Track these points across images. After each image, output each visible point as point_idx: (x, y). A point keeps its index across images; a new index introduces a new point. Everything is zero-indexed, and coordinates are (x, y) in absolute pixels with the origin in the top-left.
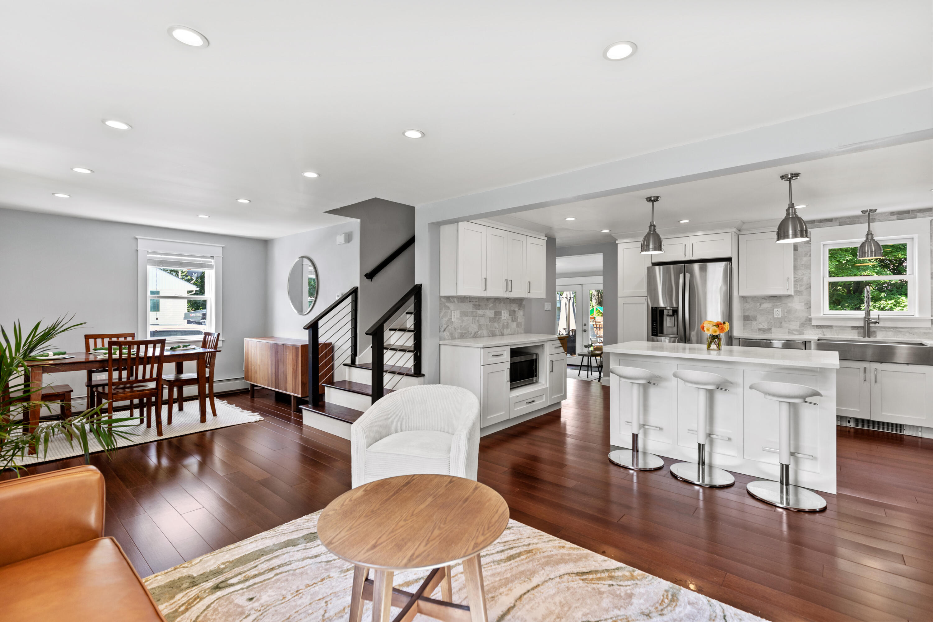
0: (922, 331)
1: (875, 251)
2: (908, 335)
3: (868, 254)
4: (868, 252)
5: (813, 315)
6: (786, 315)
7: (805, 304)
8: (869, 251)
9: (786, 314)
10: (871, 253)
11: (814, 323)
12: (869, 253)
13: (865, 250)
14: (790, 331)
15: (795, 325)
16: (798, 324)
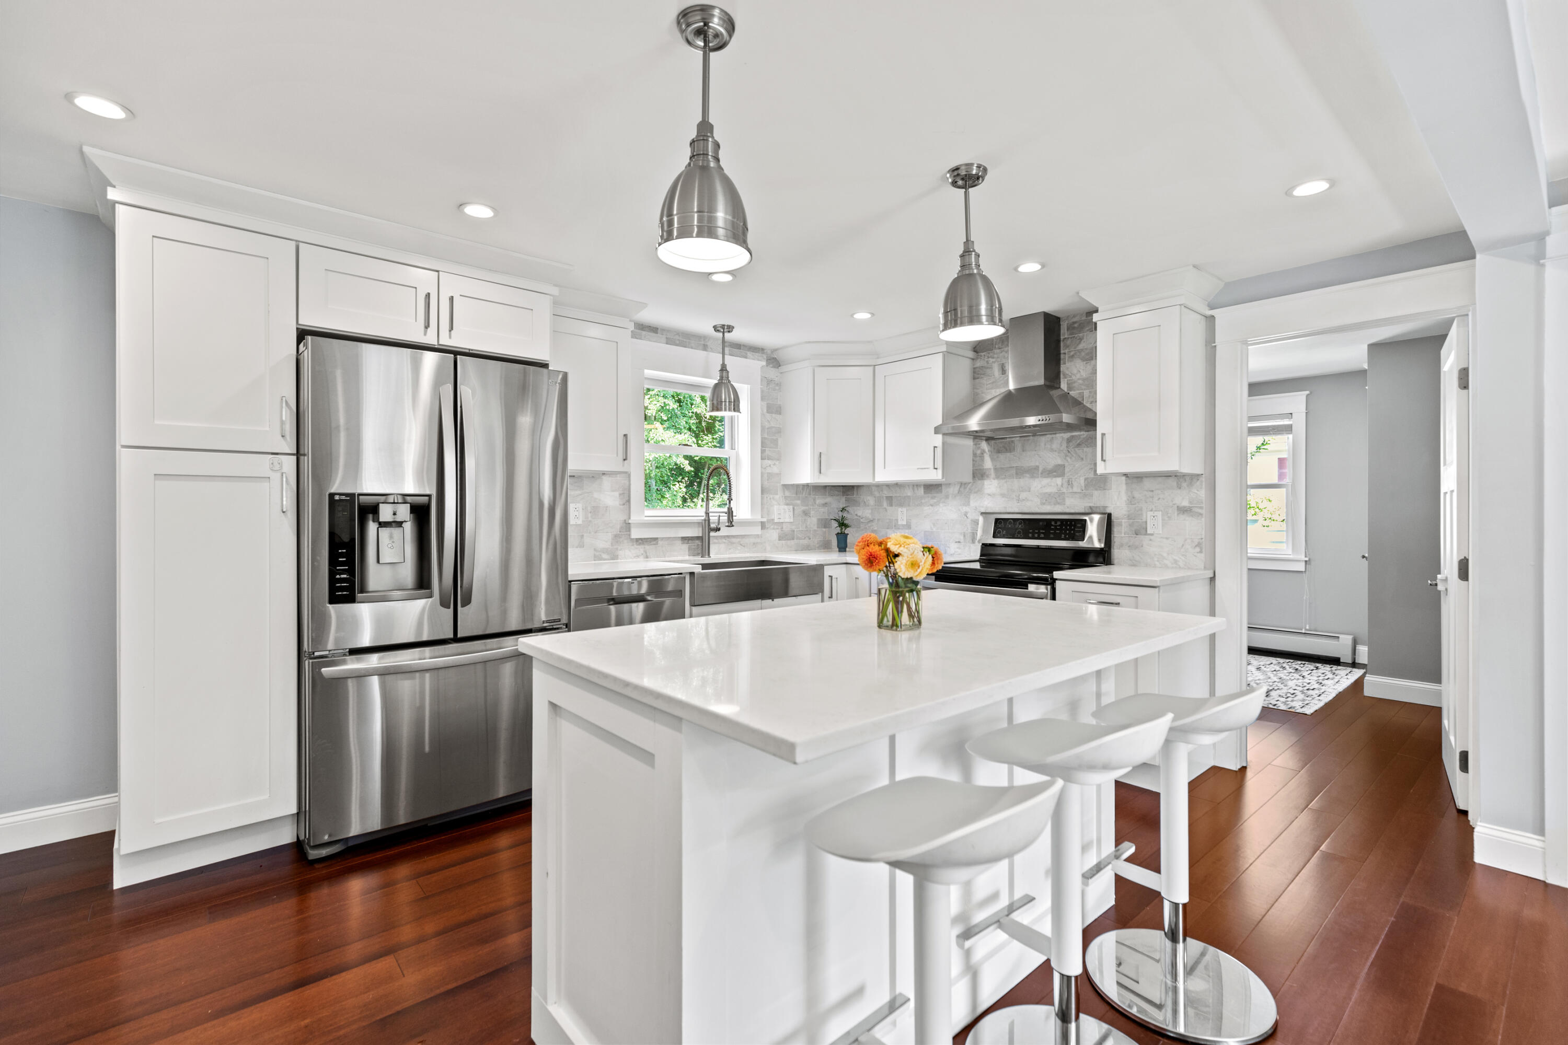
0: (752, 540)
1: (734, 402)
2: (739, 548)
3: (725, 405)
4: (725, 402)
5: (634, 518)
6: (590, 519)
7: (620, 495)
8: (727, 401)
9: (590, 515)
10: (729, 405)
11: (636, 534)
12: (727, 403)
13: (721, 399)
14: (598, 554)
15: (603, 541)
16: (610, 536)
